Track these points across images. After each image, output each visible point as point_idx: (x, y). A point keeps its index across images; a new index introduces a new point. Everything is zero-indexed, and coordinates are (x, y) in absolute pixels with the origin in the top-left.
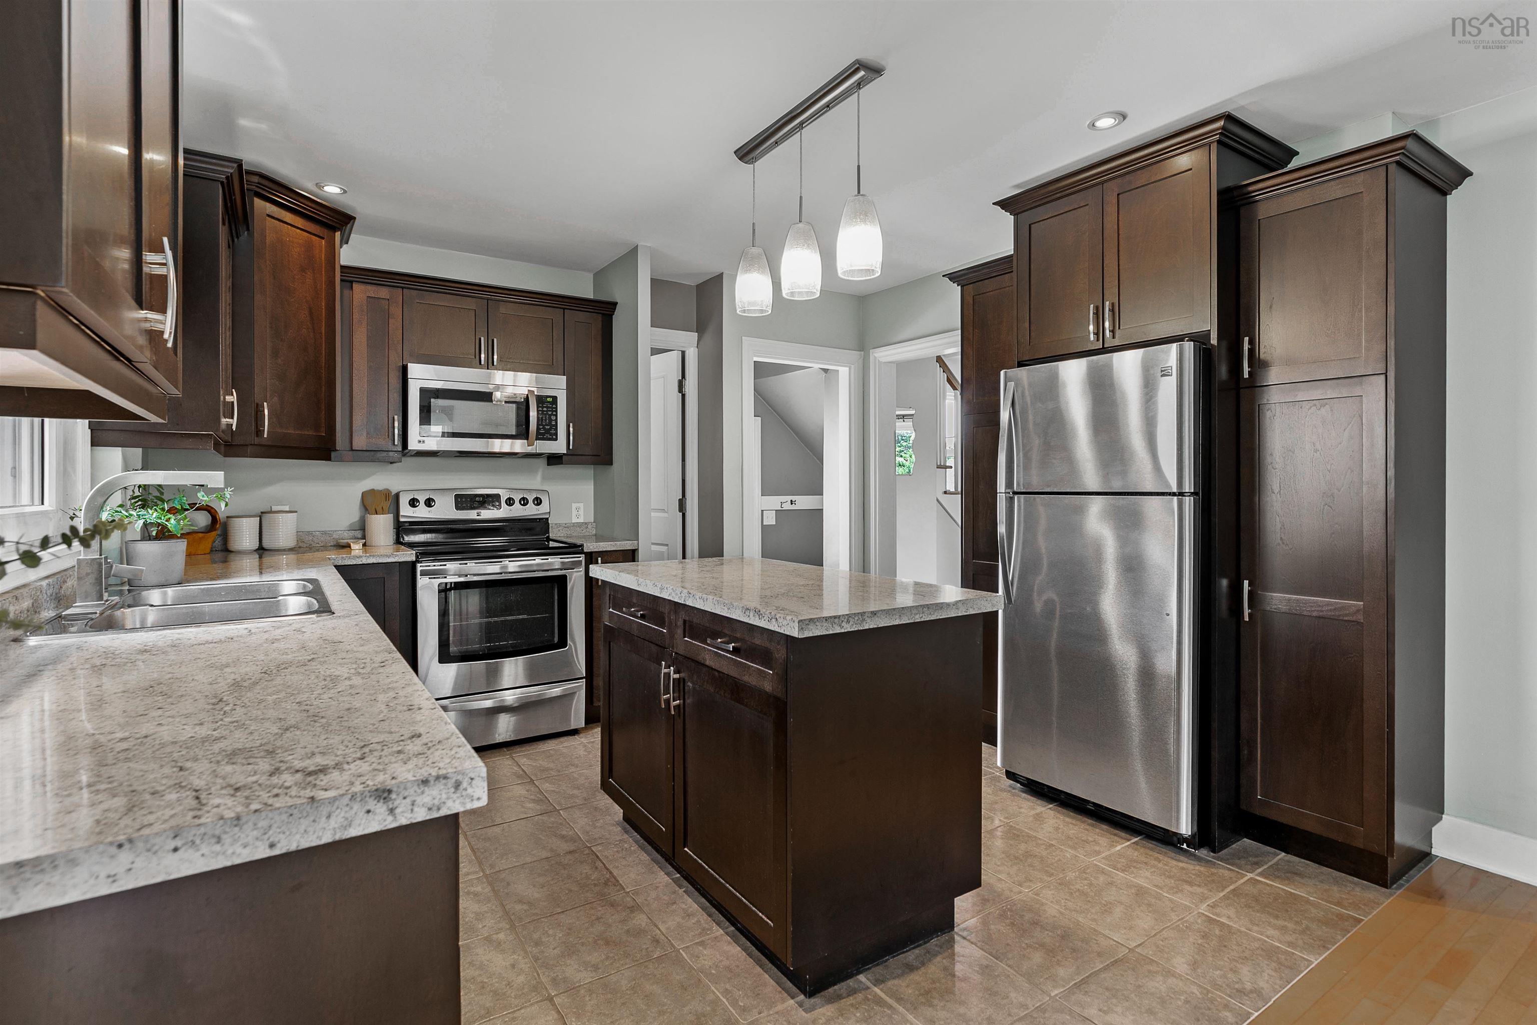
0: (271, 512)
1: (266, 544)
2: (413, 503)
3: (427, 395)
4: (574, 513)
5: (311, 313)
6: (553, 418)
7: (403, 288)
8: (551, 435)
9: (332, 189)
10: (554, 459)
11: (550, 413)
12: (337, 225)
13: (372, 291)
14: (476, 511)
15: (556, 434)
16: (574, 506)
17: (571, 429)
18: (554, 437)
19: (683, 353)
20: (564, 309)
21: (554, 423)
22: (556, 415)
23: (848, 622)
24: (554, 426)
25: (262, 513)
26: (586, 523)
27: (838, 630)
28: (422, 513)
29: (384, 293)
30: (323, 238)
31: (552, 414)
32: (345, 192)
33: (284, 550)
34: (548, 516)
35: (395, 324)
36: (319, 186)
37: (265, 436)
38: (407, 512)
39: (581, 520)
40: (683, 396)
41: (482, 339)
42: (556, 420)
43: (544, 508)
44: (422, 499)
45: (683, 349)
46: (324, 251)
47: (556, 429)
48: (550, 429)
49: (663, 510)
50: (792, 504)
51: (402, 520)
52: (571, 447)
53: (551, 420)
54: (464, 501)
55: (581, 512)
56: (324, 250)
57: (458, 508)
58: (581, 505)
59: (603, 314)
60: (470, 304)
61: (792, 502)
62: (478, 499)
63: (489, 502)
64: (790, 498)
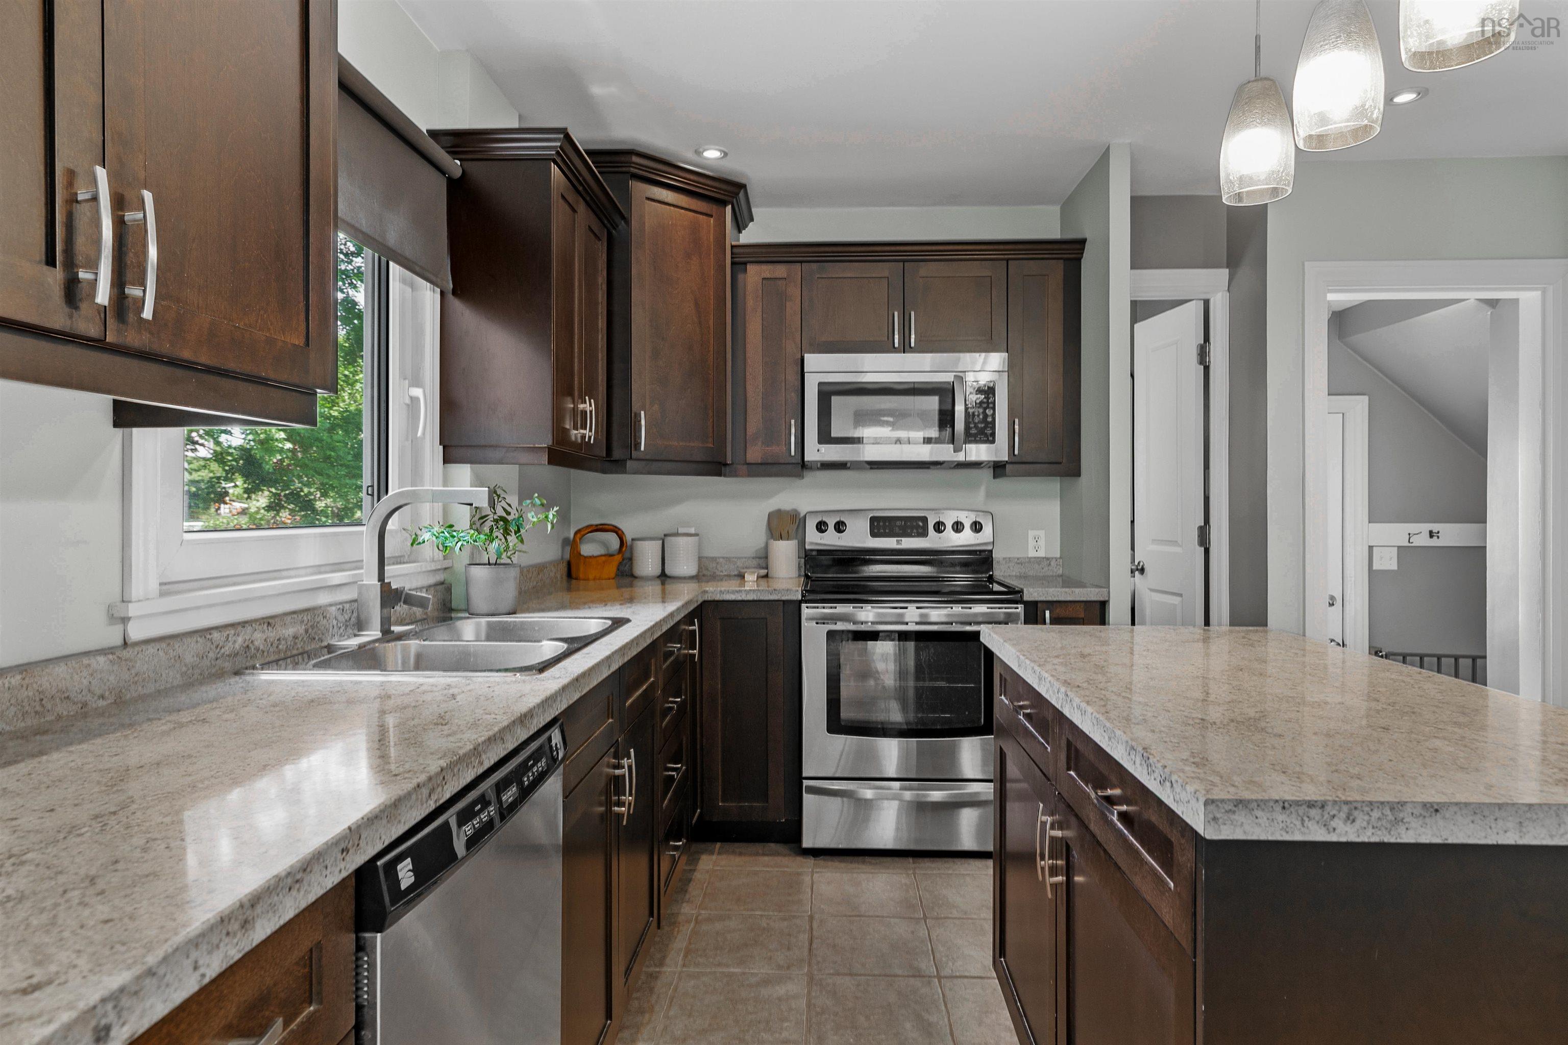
0: (677, 534)
1: (668, 571)
2: (821, 527)
3: (826, 393)
4: (1031, 543)
5: (697, 304)
6: (989, 412)
7: (800, 262)
8: (986, 435)
9: (712, 154)
10: (998, 469)
11: (985, 405)
12: (726, 198)
13: (767, 270)
15: (994, 434)
16: (1032, 533)
17: (1017, 427)
18: (991, 438)
19: (1206, 303)
20: (1007, 260)
21: (990, 419)
22: (994, 409)
24: (990, 423)
25: (665, 535)
26: (1048, 559)
28: (831, 540)
29: (780, 271)
30: (712, 216)
31: (988, 407)
32: (726, 154)
33: (685, 578)
34: (990, 548)
35: (793, 307)
36: (698, 153)
37: (642, 448)
38: (814, 538)
39: (1041, 554)
40: (1207, 369)
41: (896, 314)
42: (994, 415)
43: (987, 534)
44: (831, 523)
45: (1206, 297)
46: (712, 231)
47: (994, 428)
48: (985, 428)
49: (1174, 543)
50: (1430, 537)
51: (807, 547)
52: (1016, 452)
53: (986, 416)
54: (882, 525)
55: (1042, 542)
56: (712, 229)
57: (874, 534)
58: (1041, 533)
59: (1065, 259)
60: (884, 270)
61: (1431, 534)
62: (898, 523)
63: (912, 528)
64: (1426, 527)
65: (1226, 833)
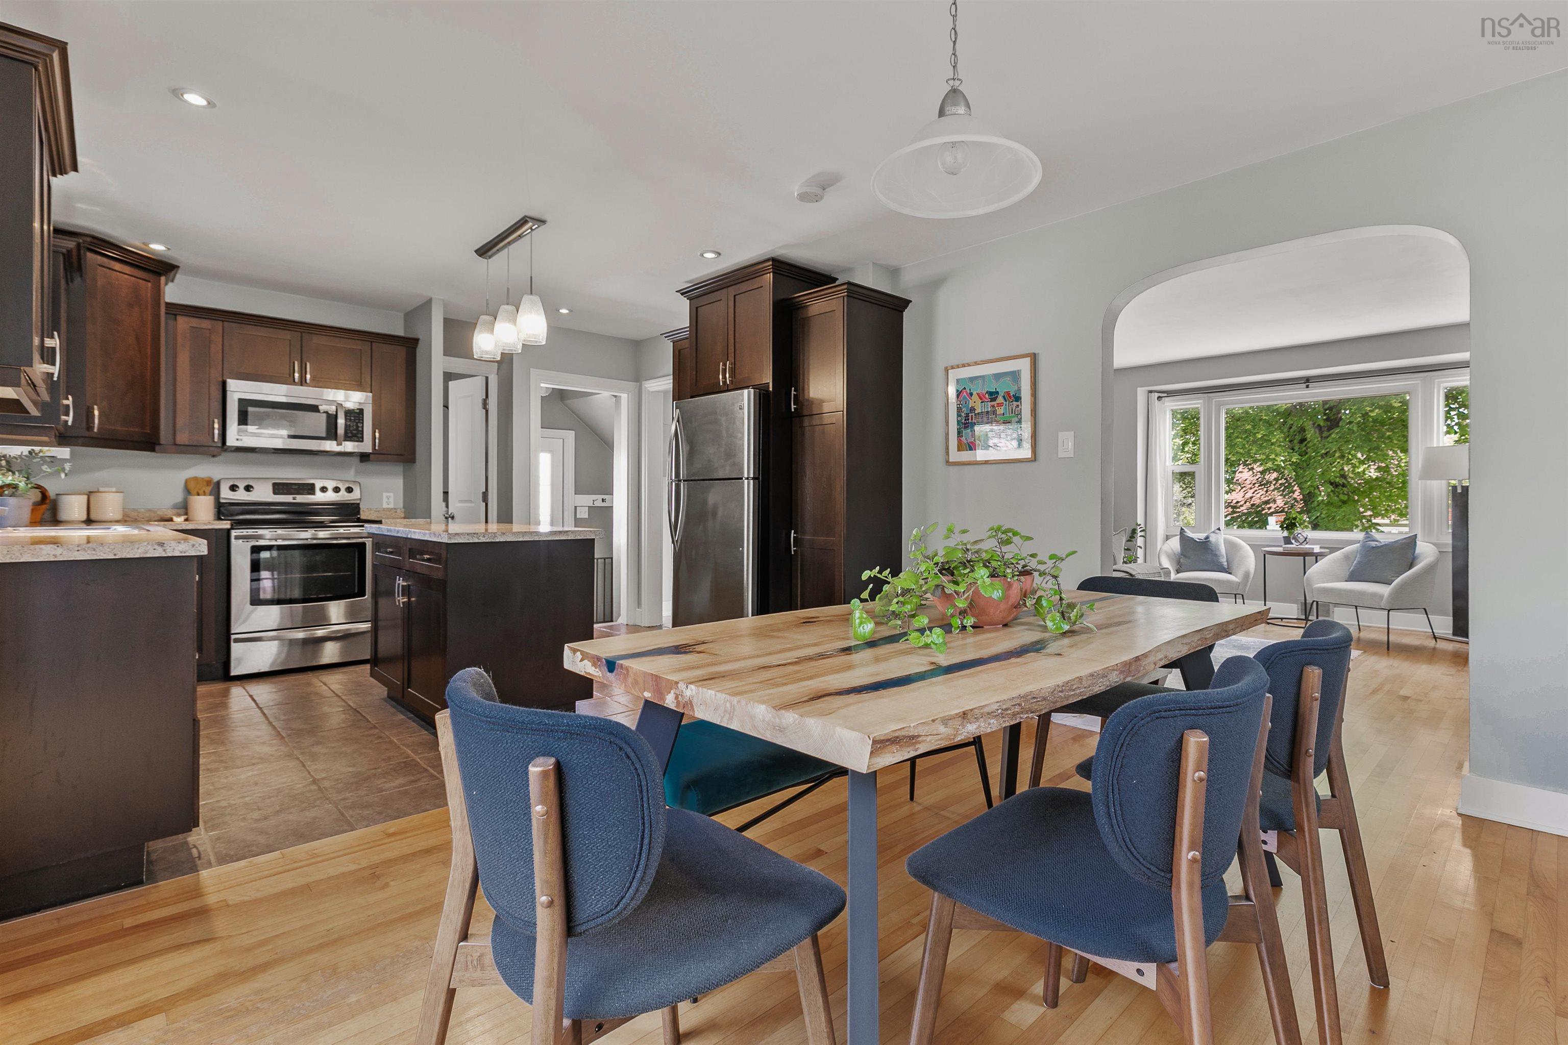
0: (98, 492)
1: (93, 515)
2: (233, 488)
3: (244, 405)
4: (385, 500)
5: (138, 340)
6: (360, 425)
7: (223, 321)
8: (358, 438)
9: (157, 247)
10: (364, 457)
11: (357, 421)
12: (162, 272)
13: (194, 322)
14: (291, 496)
15: (362, 438)
16: (385, 495)
17: (377, 435)
18: (361, 440)
19: (487, 378)
20: (371, 342)
21: (360, 429)
22: (363, 423)
23: (484, 537)
24: (360, 431)
25: (90, 492)
26: (395, 509)
27: (476, 541)
28: (241, 496)
29: (205, 324)
30: (149, 281)
31: (359, 422)
32: (169, 249)
34: (358, 502)
35: (216, 348)
36: (146, 244)
37: (96, 430)
38: (226, 494)
39: (391, 506)
40: (487, 412)
41: (296, 363)
42: (363, 426)
43: (355, 495)
44: (241, 486)
45: (484, 376)
47: (363, 433)
48: (357, 433)
49: (471, 501)
50: (603, 501)
51: (222, 501)
52: (377, 448)
53: (358, 427)
54: (279, 488)
55: (392, 500)
56: (149, 291)
57: (275, 493)
58: (391, 494)
59: (407, 347)
60: (286, 335)
61: (603, 500)
62: (294, 487)
63: (304, 490)
64: (601, 497)
65: (453, 541)
